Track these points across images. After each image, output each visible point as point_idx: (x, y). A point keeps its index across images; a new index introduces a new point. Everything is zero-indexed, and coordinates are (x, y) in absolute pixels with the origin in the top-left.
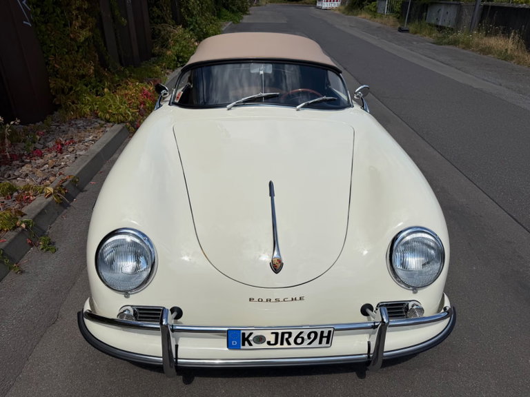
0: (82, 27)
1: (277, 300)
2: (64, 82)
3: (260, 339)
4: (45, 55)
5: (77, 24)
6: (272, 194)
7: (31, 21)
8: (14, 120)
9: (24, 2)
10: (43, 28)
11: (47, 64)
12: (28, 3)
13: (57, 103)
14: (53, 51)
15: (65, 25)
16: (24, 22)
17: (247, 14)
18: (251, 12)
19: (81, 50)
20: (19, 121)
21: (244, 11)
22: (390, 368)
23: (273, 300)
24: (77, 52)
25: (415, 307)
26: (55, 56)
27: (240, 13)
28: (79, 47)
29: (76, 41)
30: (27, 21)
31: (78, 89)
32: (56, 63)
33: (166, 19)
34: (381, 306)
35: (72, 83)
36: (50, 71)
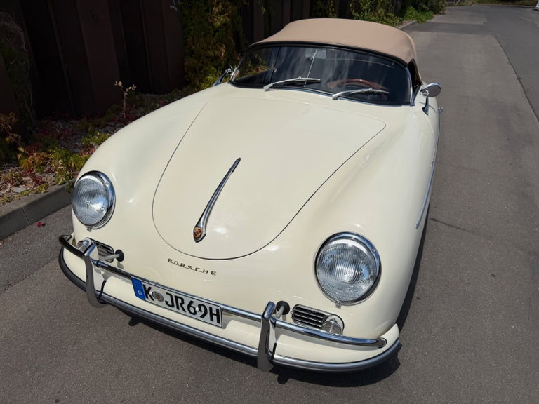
0: (221, 14)
1: (190, 267)
2: (195, 61)
3: (159, 297)
4: (185, 37)
5: (217, 10)
6: (232, 169)
7: (177, 6)
8: (132, 86)
10: (187, 12)
11: (186, 44)
13: (187, 80)
14: (192, 33)
15: (207, 11)
16: (171, 6)
17: (441, 14)
18: (446, 12)
19: (217, 34)
20: (135, 87)
21: (437, 10)
22: (317, 386)
23: (186, 266)
24: (214, 35)
25: (333, 322)
26: (193, 37)
27: (432, 13)
28: (215, 32)
29: (213, 27)
30: (173, 5)
31: (207, 69)
32: (193, 44)
33: (327, 12)
34: (298, 308)
35: (203, 63)
36: (187, 51)
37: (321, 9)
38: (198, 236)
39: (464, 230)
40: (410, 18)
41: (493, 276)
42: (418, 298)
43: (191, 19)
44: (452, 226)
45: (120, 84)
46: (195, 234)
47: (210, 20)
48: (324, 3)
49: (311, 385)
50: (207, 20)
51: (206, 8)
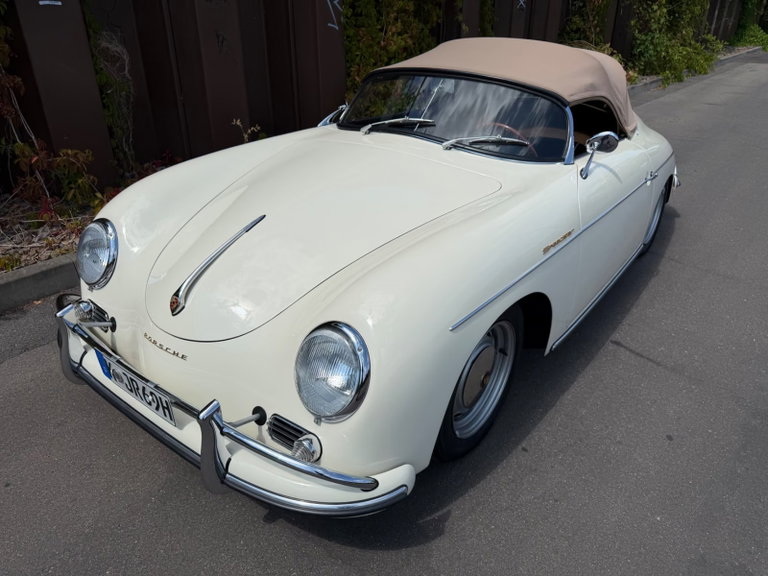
0: (398, 34)
1: (161, 347)
3: (118, 376)
4: (348, 65)
5: (394, 29)
6: (248, 228)
7: (339, 23)
9: (335, 2)
10: (351, 32)
11: (349, 75)
12: (342, 3)
14: (358, 59)
15: (381, 30)
16: (329, 25)
20: (258, 128)
23: (158, 344)
25: (305, 443)
26: (359, 66)
28: (390, 59)
29: (387, 51)
30: (333, 23)
32: (358, 75)
34: (276, 419)
35: (371, 102)
36: (349, 84)
37: (578, 30)
38: (176, 307)
39: (659, 364)
40: (751, 42)
41: (670, 438)
42: (524, 449)
43: (359, 41)
44: (642, 356)
45: (238, 123)
46: (172, 304)
47: (382, 43)
48: (584, 20)
49: (302, 532)
50: (379, 43)
51: (379, 27)
